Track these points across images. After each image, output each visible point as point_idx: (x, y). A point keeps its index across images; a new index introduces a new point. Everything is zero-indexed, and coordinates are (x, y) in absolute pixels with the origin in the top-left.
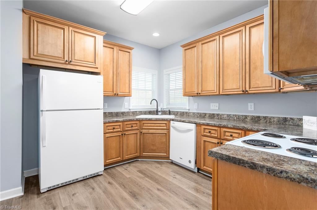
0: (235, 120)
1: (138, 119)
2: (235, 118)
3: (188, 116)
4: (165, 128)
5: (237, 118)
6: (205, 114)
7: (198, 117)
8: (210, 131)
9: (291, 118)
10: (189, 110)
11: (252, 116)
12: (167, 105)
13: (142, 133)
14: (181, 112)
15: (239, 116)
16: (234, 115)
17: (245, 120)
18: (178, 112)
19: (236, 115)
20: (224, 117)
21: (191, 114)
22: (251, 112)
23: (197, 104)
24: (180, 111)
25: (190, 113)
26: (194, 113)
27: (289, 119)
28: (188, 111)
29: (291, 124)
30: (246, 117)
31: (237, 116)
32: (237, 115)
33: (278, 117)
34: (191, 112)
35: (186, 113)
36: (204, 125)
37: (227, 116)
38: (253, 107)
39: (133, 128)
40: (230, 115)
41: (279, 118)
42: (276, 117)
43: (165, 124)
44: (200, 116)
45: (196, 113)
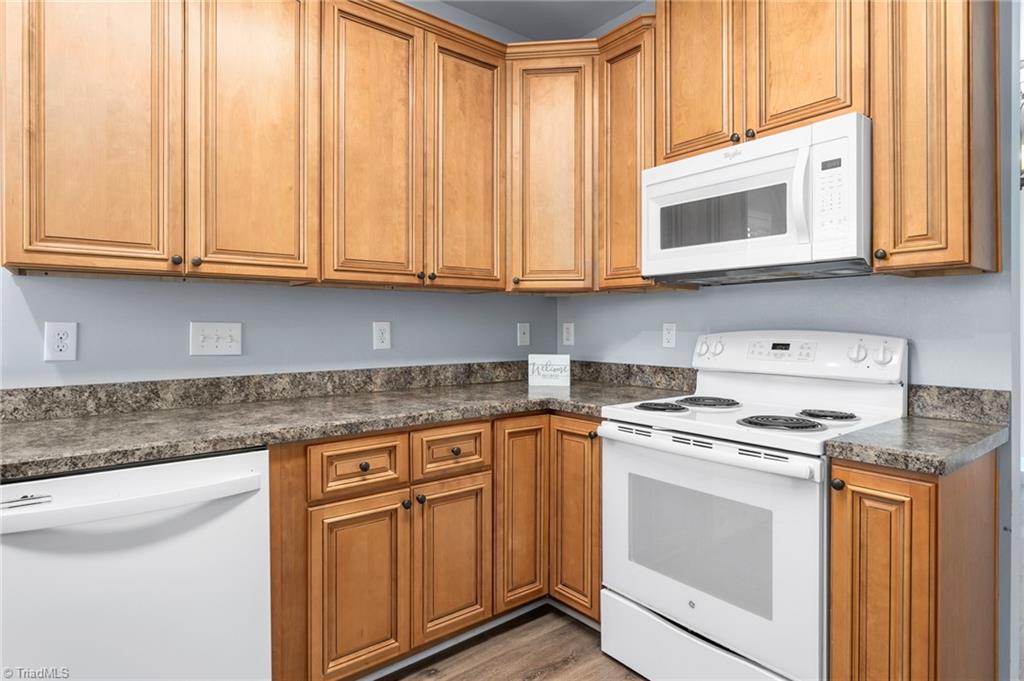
0: (326, 396)
2: (330, 387)
5: (334, 387)
6: (154, 390)
7: (85, 416)
8: (364, 460)
9: (479, 365)
11: (389, 369)
15: (342, 375)
16: (321, 375)
17: (366, 390)
19: (331, 374)
20: (279, 387)
22: (380, 354)
23: (70, 327)
26: (38, 397)
27: (475, 366)
29: (480, 380)
30: (369, 375)
31: (336, 379)
32: (336, 372)
33: (454, 365)
34: (10, 393)
36: (327, 439)
37: (292, 383)
38: (387, 335)
40: (304, 376)
41: (456, 366)
42: (450, 366)
44: (111, 404)
45: (61, 393)
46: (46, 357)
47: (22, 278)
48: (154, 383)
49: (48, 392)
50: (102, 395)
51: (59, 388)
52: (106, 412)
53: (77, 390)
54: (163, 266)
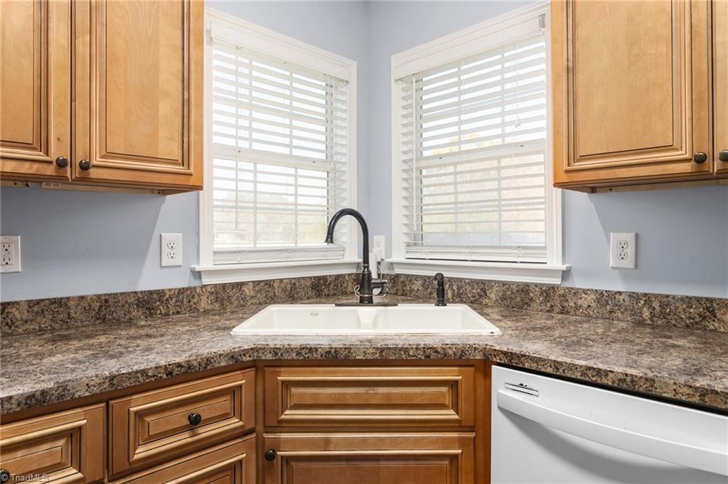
1: (245, 352)
3: (564, 311)
4: (450, 414)
7: (641, 323)
10: (565, 274)
12: (408, 245)
13: (278, 462)
14: (504, 284)
18: (483, 282)
21: (589, 300)
23: (630, 237)
24: (496, 282)
25: (576, 292)
26: (605, 298)
28: (556, 281)
34: (585, 292)
35: (548, 291)
39: (205, 432)
43: (444, 389)
44: (664, 315)
45: (622, 297)
46: (612, 264)
47: (593, 195)
48: (710, 300)
49: (612, 295)
50: (656, 304)
51: (620, 293)
52: (660, 322)
53: (634, 297)
54: (687, 168)
